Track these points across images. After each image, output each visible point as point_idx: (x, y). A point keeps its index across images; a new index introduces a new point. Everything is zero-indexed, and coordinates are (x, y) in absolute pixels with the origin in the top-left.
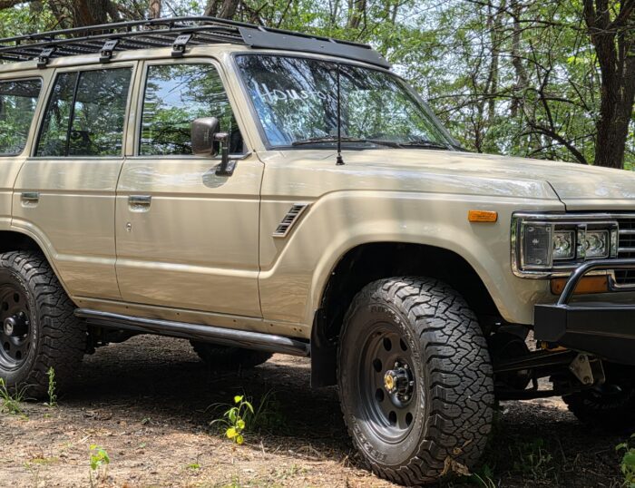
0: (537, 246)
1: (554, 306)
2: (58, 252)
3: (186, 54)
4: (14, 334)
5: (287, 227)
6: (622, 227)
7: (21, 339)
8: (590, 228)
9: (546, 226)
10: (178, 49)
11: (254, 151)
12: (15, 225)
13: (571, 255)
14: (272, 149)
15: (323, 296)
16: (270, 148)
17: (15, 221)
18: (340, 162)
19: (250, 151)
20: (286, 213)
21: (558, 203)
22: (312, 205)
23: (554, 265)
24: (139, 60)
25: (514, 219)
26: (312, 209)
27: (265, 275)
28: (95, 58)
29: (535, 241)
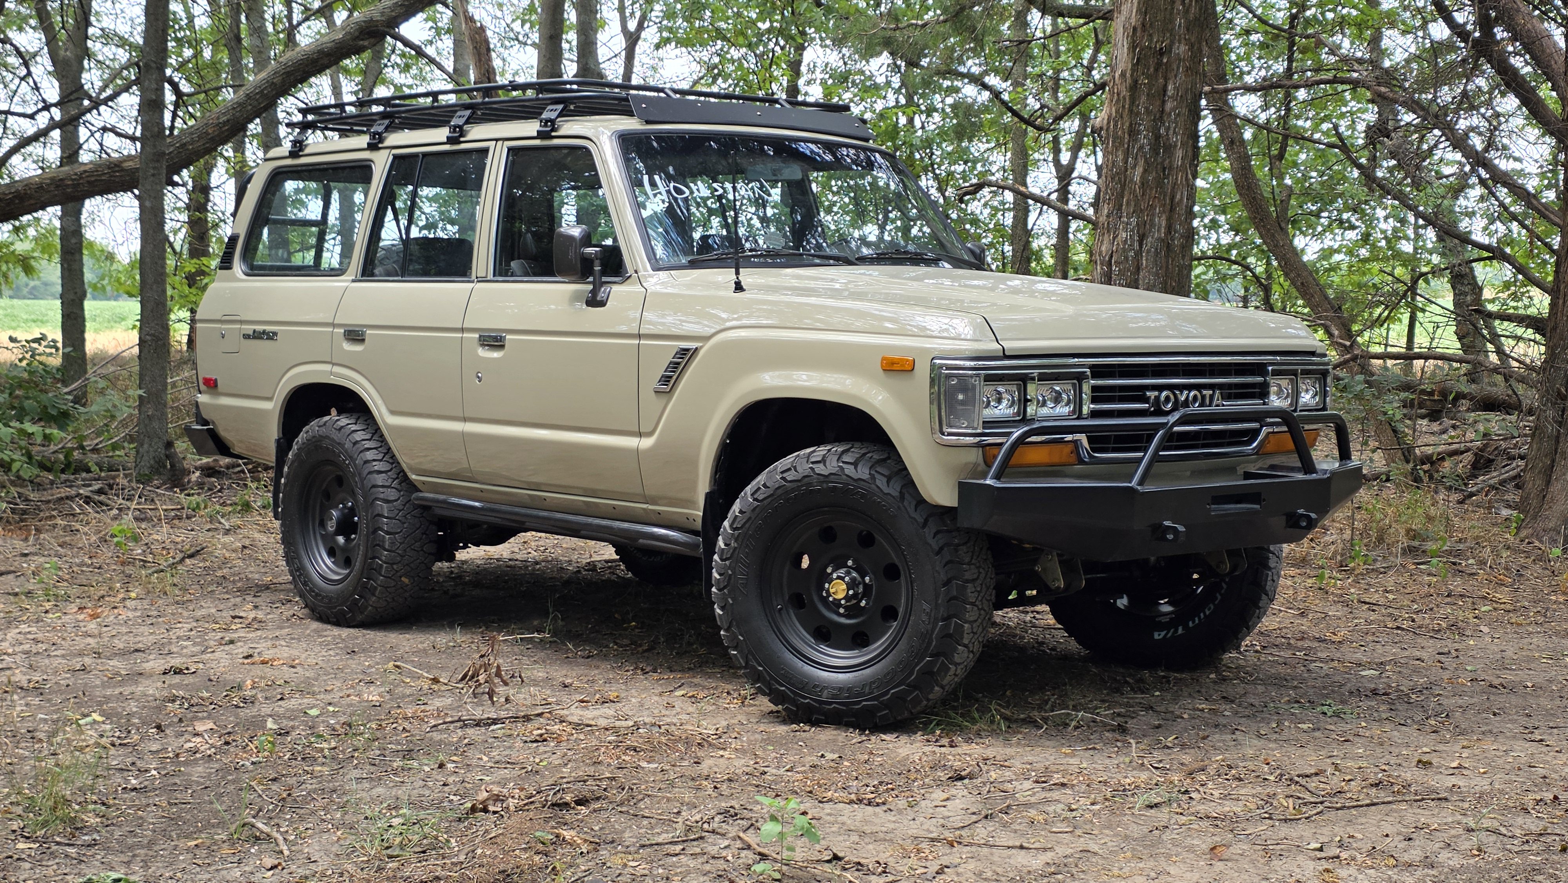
0: (962, 403)
1: (982, 482)
2: (393, 413)
3: (553, 134)
4: (338, 532)
5: (671, 377)
6: (1095, 376)
7: (348, 539)
8: (1043, 378)
9: (971, 376)
10: (546, 125)
11: (636, 272)
12: (337, 375)
13: (1018, 414)
14: (659, 269)
15: (716, 473)
16: (657, 269)
17: (337, 369)
18: (739, 287)
19: (630, 271)
20: (669, 358)
21: (995, 346)
22: (701, 347)
23: (984, 428)
24: (497, 140)
25: (933, 367)
26: (702, 353)
27: (646, 443)
28: (441, 134)
29: (961, 397)
